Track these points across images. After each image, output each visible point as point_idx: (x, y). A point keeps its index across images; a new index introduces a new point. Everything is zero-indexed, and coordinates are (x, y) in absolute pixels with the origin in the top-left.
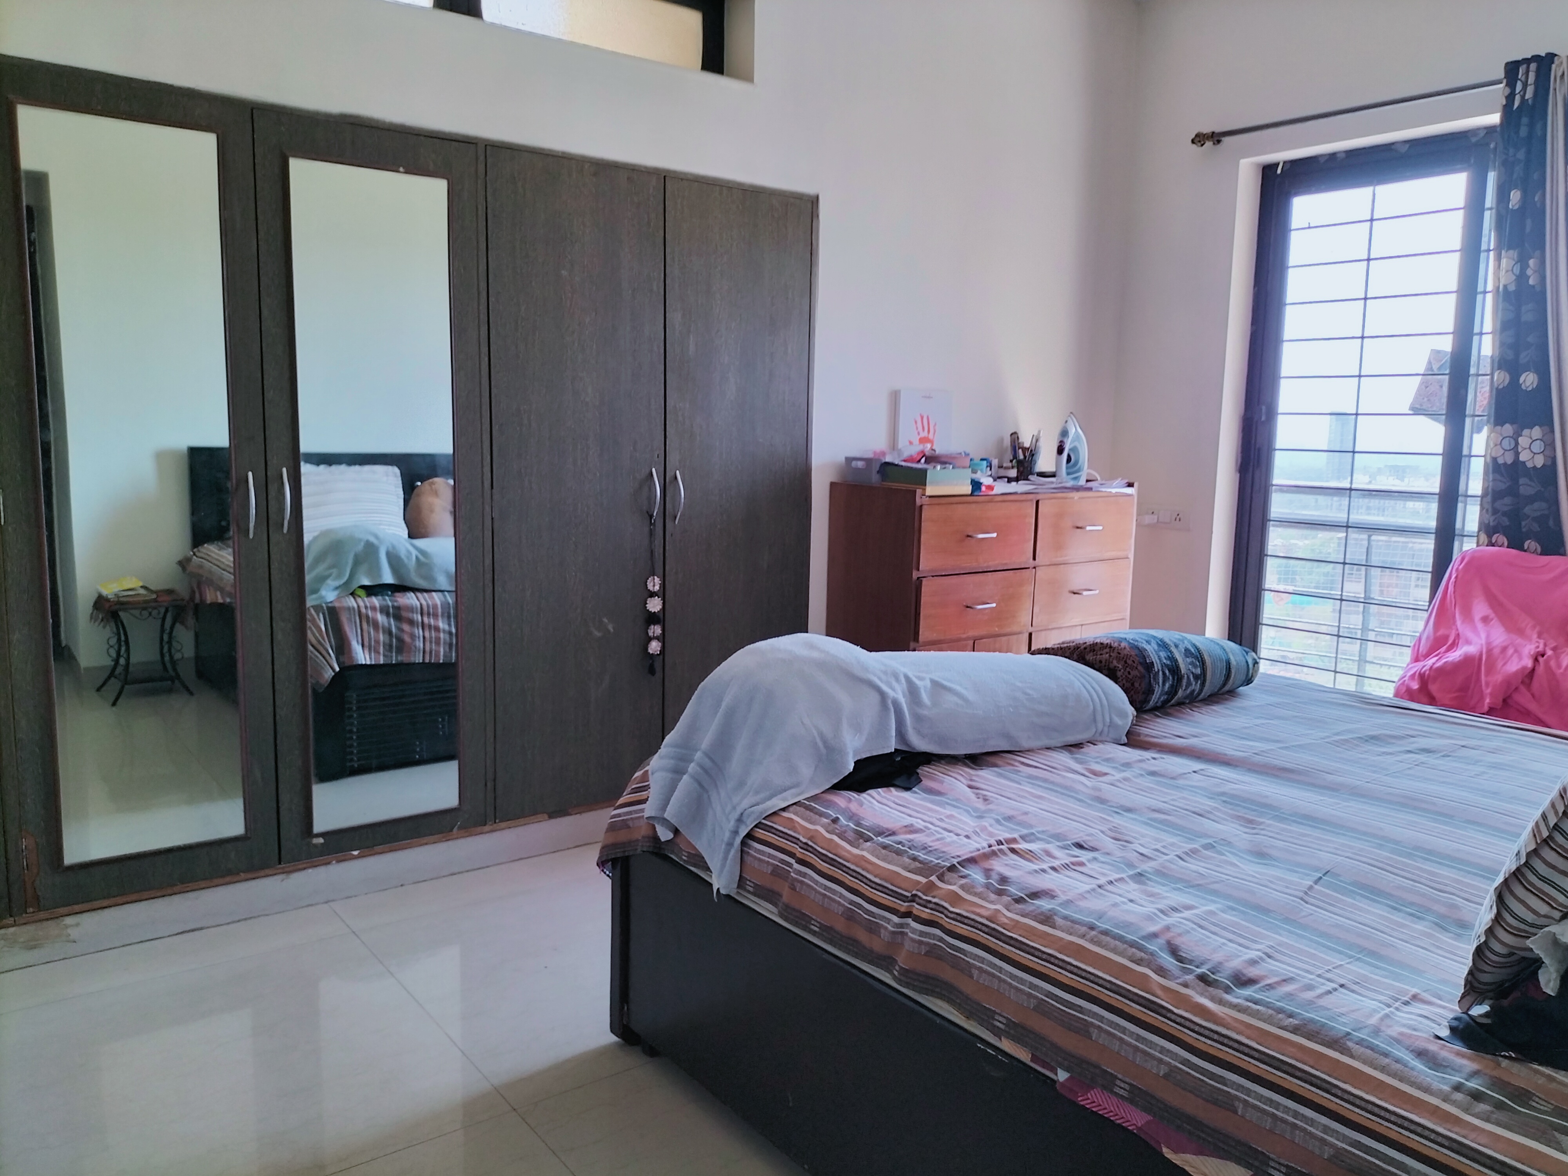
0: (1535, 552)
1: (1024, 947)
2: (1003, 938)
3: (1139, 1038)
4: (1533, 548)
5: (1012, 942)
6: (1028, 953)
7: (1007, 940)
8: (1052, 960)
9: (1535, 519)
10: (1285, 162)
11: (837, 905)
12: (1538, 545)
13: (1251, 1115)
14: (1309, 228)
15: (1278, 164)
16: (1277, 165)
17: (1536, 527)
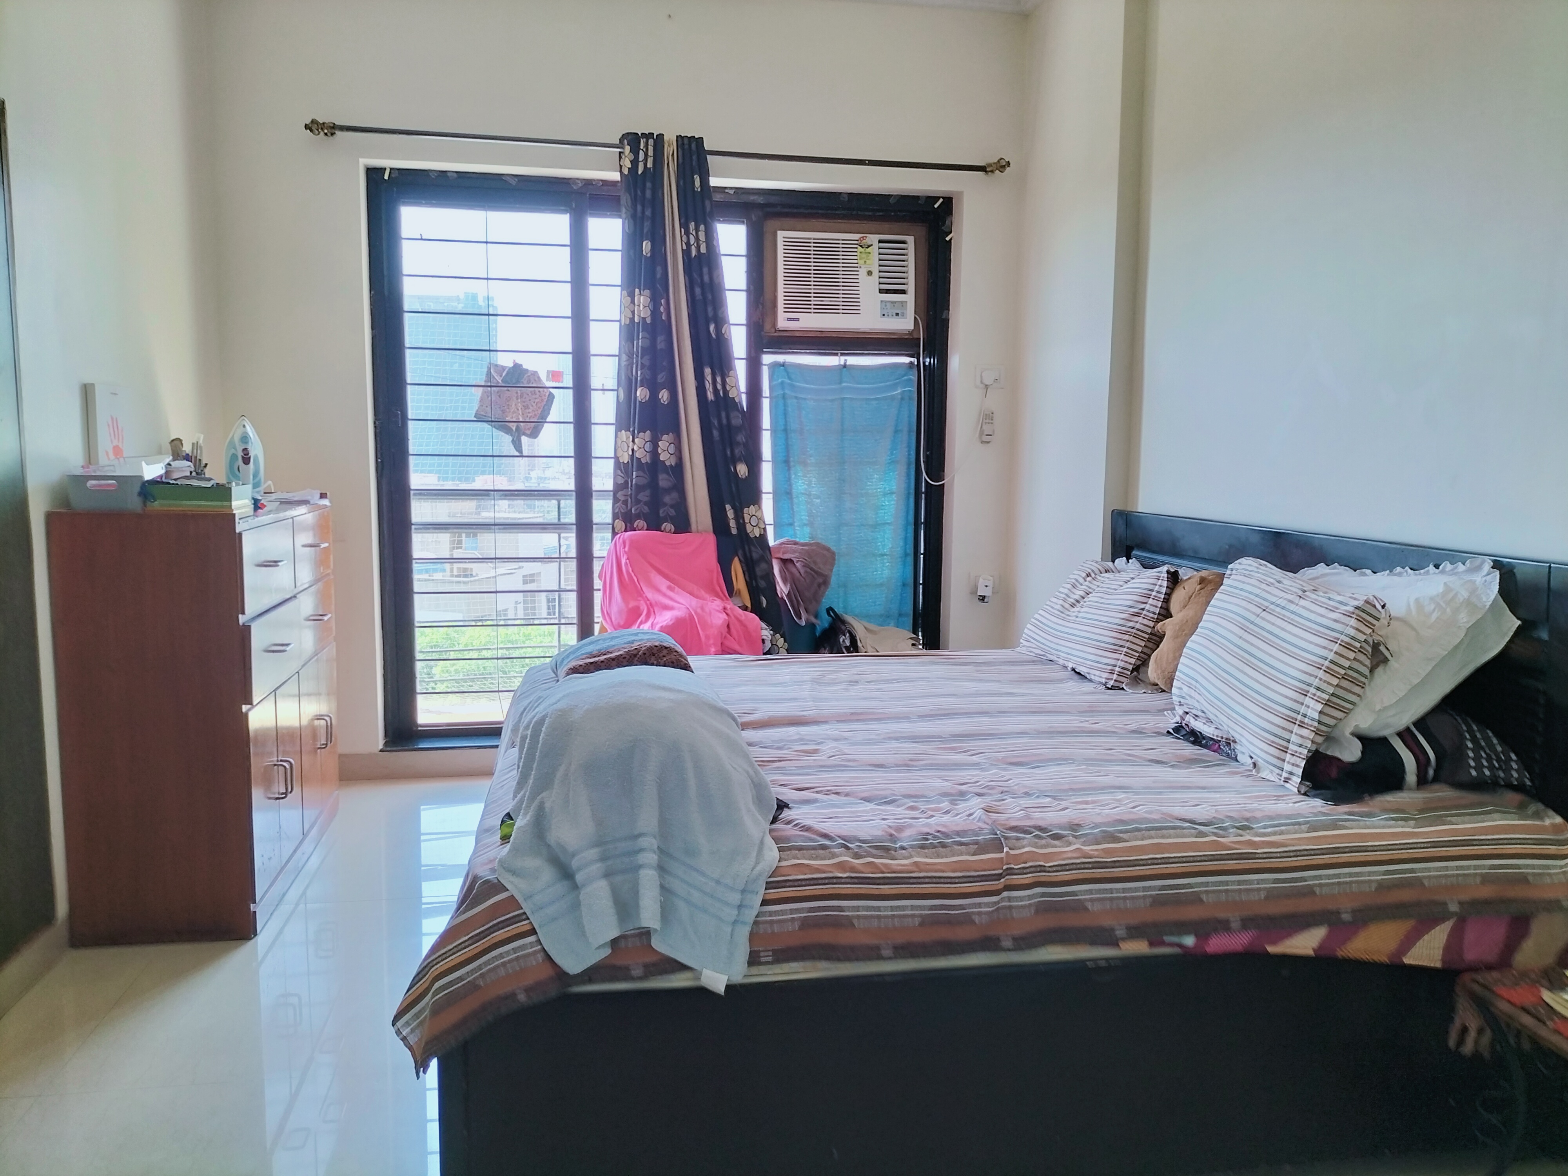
0: (670, 532)
1: (1128, 863)
2: (1108, 865)
3: (1239, 883)
4: (668, 529)
5: (1117, 864)
6: (1135, 866)
7: (1113, 865)
8: (1156, 861)
9: (672, 506)
10: (391, 169)
11: (910, 920)
12: (673, 526)
13: (1325, 890)
14: (421, 239)
15: (385, 169)
16: (383, 170)
17: (672, 512)
